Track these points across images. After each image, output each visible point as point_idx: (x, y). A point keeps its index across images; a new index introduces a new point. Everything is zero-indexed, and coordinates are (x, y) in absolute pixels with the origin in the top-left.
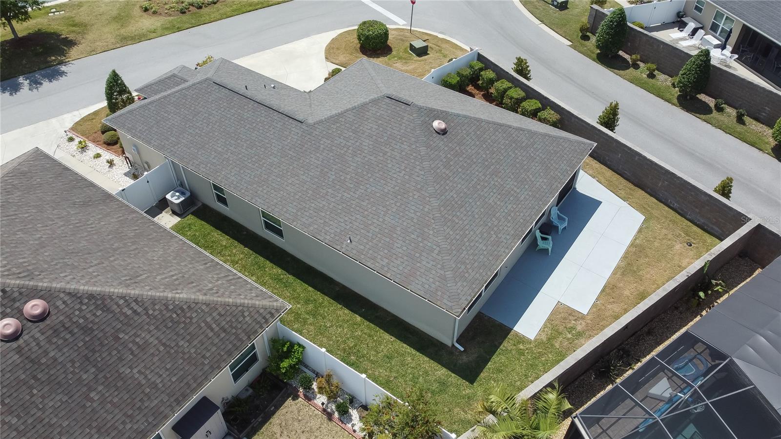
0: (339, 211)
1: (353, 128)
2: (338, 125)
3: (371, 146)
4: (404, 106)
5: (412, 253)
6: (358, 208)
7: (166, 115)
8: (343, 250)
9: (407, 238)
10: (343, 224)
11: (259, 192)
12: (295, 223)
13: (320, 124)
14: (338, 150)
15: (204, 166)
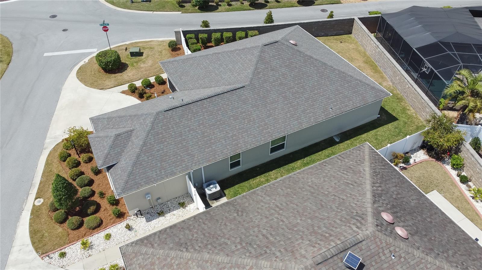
0: (312, 104)
1: (269, 69)
2: (261, 73)
3: (287, 70)
4: (276, 44)
5: (354, 90)
6: (316, 96)
7: (161, 152)
8: (334, 115)
9: (346, 88)
10: (320, 107)
11: (270, 131)
12: (304, 126)
13: (253, 80)
14: (277, 83)
15: (226, 150)
